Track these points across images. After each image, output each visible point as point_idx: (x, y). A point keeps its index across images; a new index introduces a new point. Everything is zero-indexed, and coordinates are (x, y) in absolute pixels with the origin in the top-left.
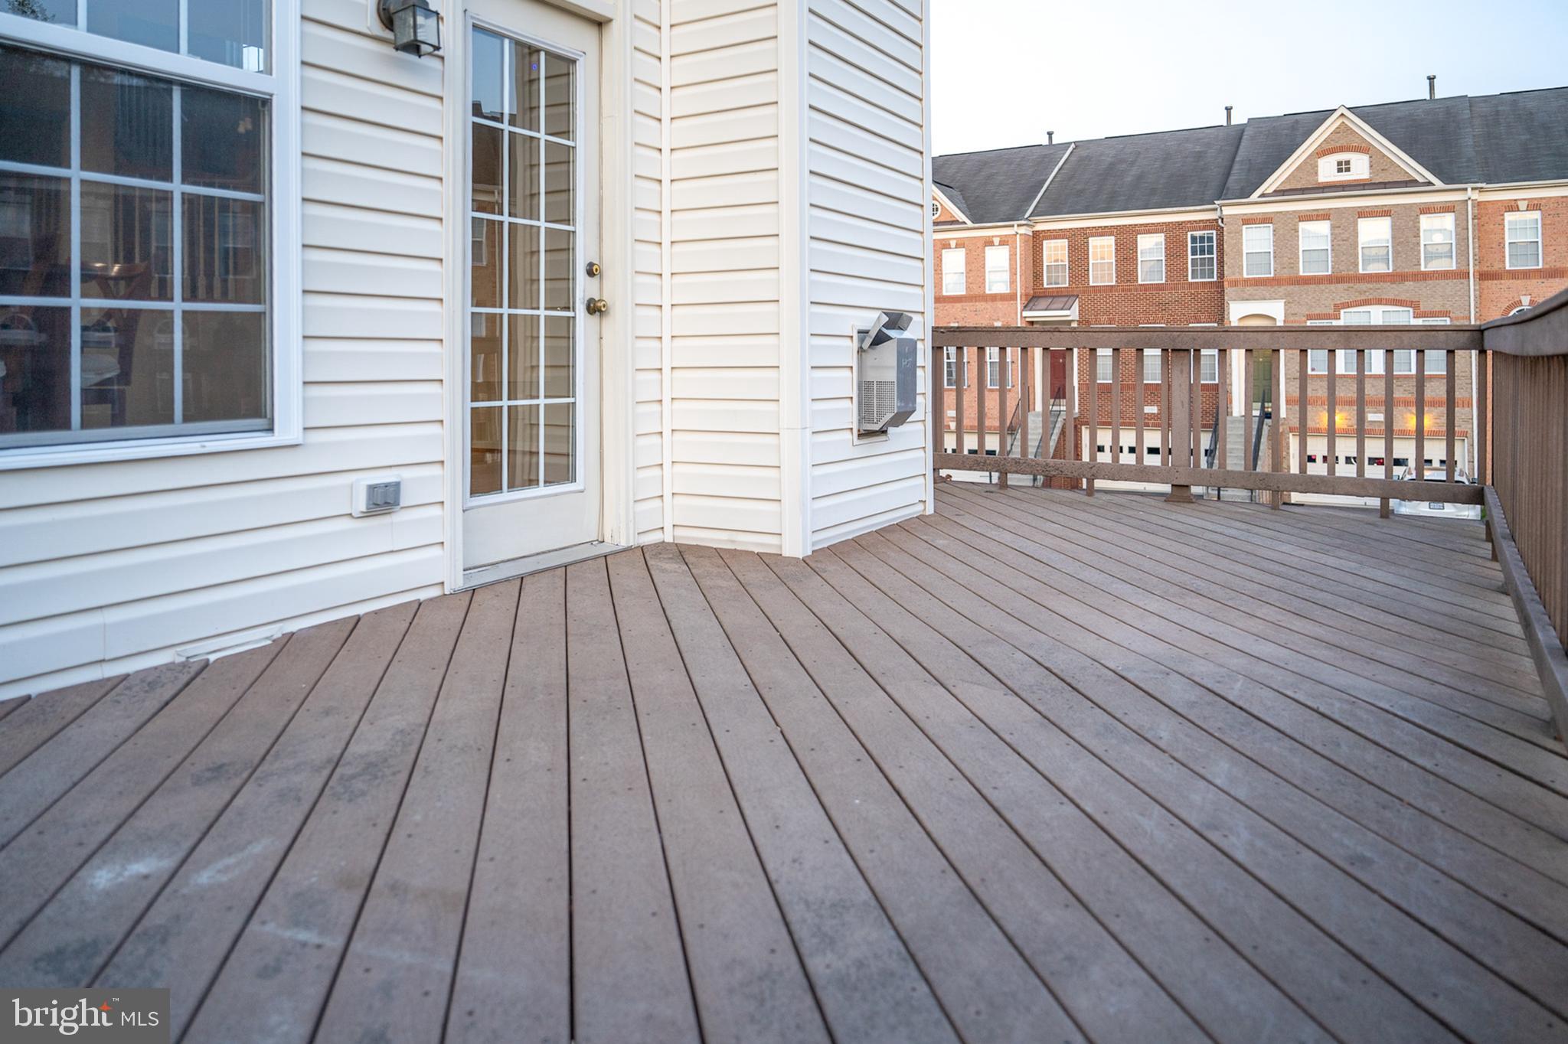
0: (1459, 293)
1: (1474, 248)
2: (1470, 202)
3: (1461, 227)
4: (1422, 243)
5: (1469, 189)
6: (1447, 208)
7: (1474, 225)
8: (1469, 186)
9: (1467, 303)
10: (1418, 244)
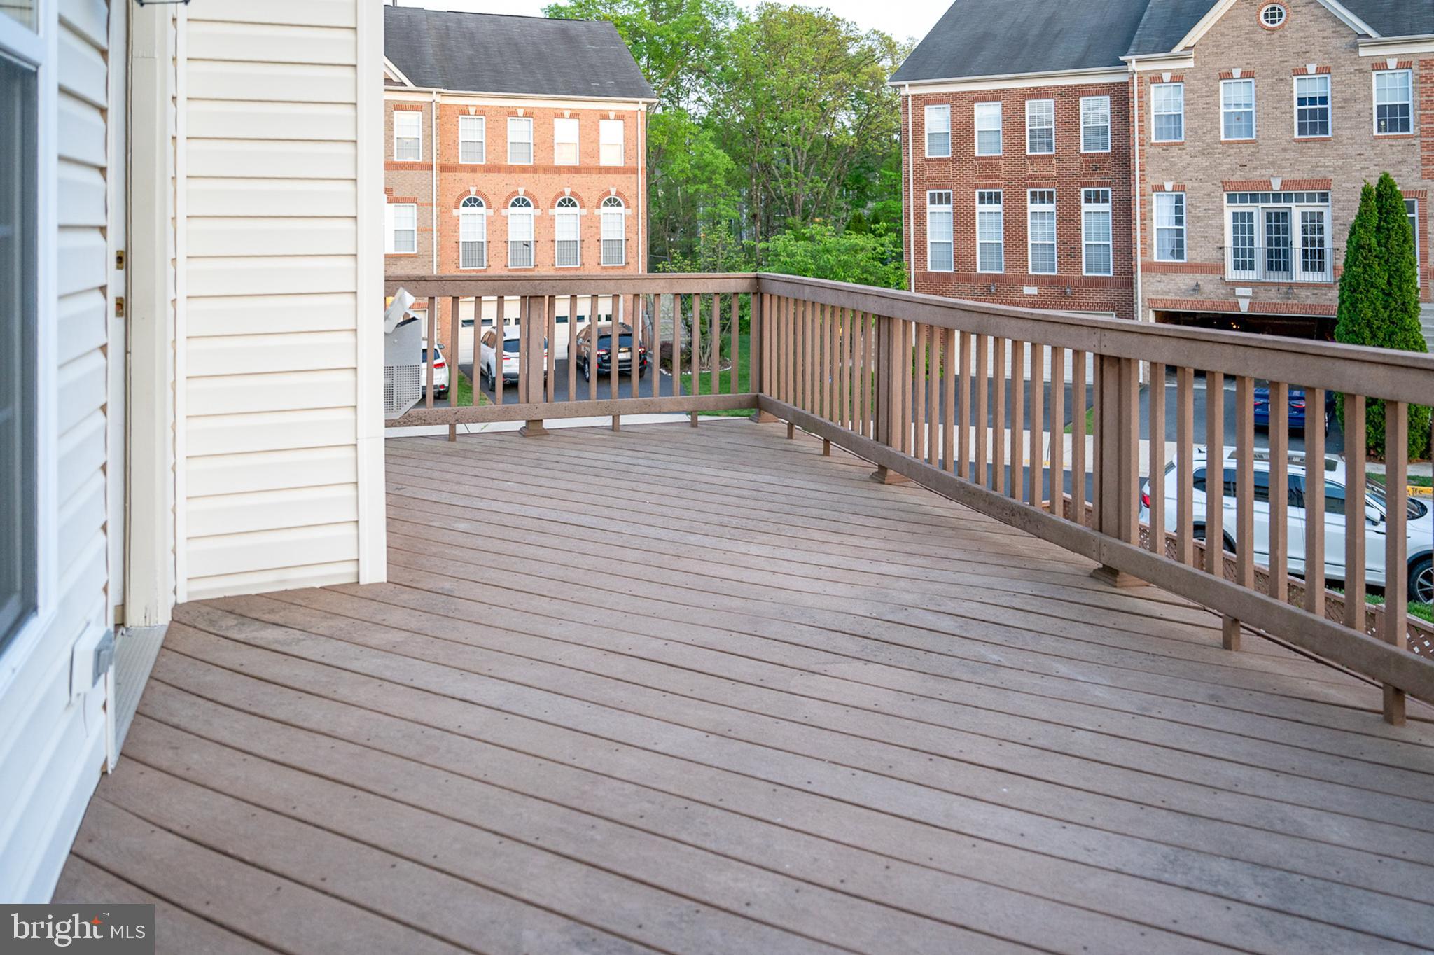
0: (425, 182)
1: (436, 144)
2: (434, 103)
3: (427, 126)
4: (395, 136)
5: (434, 93)
6: (416, 107)
7: (437, 124)
8: (434, 90)
9: (430, 191)
10: (392, 136)
